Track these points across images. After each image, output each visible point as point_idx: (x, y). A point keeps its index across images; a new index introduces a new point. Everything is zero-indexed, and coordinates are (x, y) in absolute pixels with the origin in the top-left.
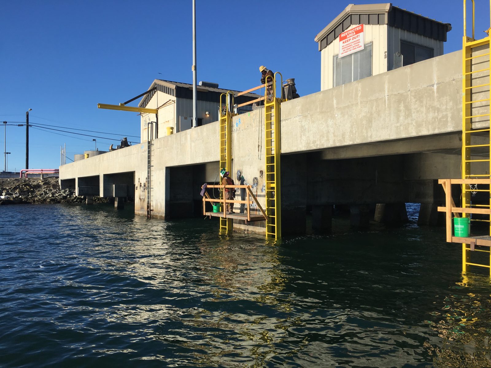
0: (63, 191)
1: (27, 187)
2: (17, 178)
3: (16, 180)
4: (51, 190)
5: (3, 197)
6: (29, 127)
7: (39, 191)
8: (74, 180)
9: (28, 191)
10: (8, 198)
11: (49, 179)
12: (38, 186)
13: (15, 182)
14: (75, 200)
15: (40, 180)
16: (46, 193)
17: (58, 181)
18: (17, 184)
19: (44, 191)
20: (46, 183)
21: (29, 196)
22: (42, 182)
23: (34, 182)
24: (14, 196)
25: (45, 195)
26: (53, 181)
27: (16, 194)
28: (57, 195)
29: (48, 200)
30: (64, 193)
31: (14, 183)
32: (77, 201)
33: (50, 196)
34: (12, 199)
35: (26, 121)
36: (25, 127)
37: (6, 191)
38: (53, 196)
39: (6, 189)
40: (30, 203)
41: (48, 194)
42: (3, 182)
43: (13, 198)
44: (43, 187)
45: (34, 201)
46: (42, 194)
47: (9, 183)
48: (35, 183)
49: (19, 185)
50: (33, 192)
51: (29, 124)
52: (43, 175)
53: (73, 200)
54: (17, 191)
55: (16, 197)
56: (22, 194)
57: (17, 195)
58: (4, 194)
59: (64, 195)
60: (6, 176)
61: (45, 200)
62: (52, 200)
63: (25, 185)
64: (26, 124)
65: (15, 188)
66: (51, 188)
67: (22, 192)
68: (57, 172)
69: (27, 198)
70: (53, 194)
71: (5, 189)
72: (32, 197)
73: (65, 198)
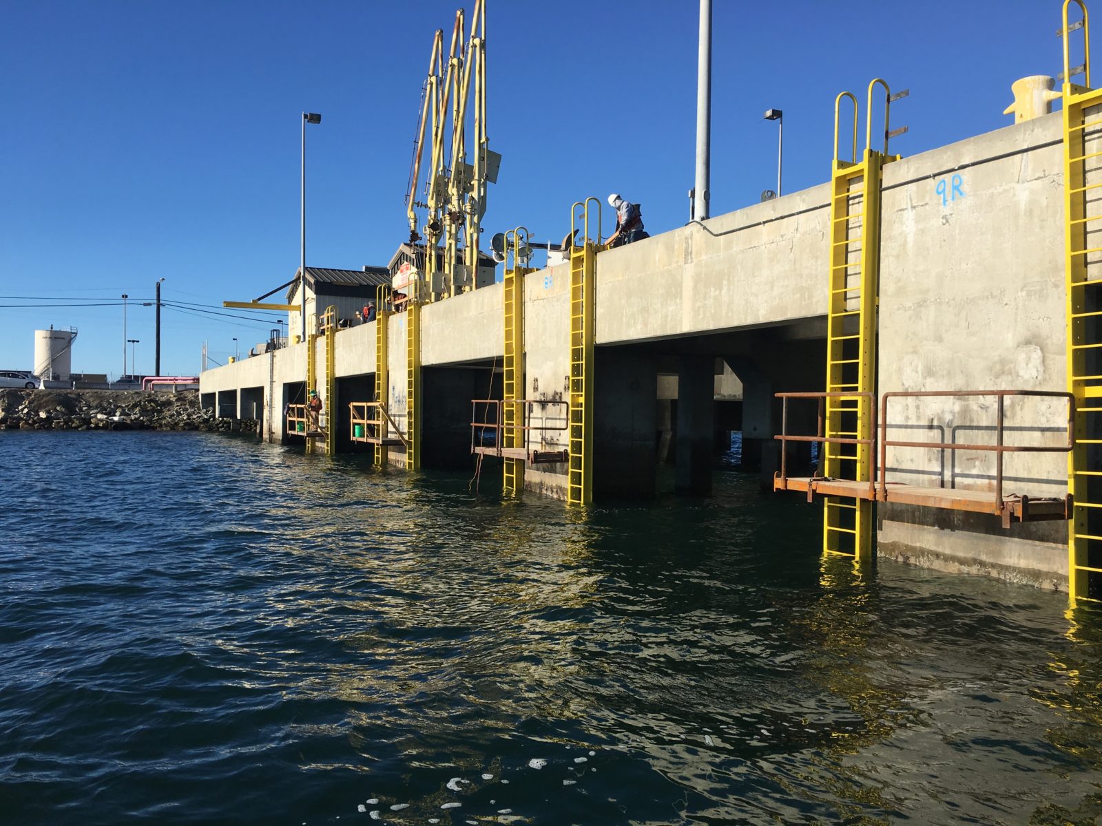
0: (205, 410)
1: (152, 404)
2: (138, 391)
3: (137, 393)
4: (187, 409)
5: (116, 419)
6: (161, 307)
7: (169, 410)
8: (214, 394)
9: (154, 410)
10: (124, 419)
11: (185, 392)
12: (168, 403)
13: (135, 396)
14: (221, 425)
15: (172, 393)
16: (179, 414)
17: (198, 396)
18: (138, 400)
19: (176, 411)
20: (181, 398)
21: (154, 417)
22: (175, 396)
23: (163, 396)
24: (133, 417)
25: (178, 416)
26: (190, 396)
27: (136, 414)
28: (195, 417)
29: (181, 424)
30: (206, 413)
31: (133, 398)
32: (223, 426)
33: (185, 418)
34: (129, 422)
35: (155, 297)
36: (155, 307)
37: (121, 410)
38: (189, 418)
39: (122, 407)
40: (154, 428)
41: (181, 415)
42: (117, 396)
43: (131, 420)
44: (175, 405)
45: (161, 425)
46: (174, 415)
47: (126, 398)
48: (163, 399)
49: (140, 401)
50: (160, 411)
51: (161, 302)
52: (176, 386)
53: (217, 425)
54: (137, 410)
55: (136, 419)
56: (143, 414)
57: (137, 416)
58: (118, 414)
59: (206, 417)
60: (122, 387)
61: (177, 424)
62: (186, 424)
63: (149, 401)
64: (155, 302)
65: (135, 406)
66: (188, 406)
67: (144, 411)
68: (197, 380)
69: (151, 421)
70: (189, 415)
71: (120, 407)
72: (159, 419)
73: (206, 421)
